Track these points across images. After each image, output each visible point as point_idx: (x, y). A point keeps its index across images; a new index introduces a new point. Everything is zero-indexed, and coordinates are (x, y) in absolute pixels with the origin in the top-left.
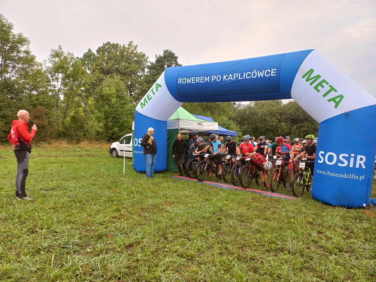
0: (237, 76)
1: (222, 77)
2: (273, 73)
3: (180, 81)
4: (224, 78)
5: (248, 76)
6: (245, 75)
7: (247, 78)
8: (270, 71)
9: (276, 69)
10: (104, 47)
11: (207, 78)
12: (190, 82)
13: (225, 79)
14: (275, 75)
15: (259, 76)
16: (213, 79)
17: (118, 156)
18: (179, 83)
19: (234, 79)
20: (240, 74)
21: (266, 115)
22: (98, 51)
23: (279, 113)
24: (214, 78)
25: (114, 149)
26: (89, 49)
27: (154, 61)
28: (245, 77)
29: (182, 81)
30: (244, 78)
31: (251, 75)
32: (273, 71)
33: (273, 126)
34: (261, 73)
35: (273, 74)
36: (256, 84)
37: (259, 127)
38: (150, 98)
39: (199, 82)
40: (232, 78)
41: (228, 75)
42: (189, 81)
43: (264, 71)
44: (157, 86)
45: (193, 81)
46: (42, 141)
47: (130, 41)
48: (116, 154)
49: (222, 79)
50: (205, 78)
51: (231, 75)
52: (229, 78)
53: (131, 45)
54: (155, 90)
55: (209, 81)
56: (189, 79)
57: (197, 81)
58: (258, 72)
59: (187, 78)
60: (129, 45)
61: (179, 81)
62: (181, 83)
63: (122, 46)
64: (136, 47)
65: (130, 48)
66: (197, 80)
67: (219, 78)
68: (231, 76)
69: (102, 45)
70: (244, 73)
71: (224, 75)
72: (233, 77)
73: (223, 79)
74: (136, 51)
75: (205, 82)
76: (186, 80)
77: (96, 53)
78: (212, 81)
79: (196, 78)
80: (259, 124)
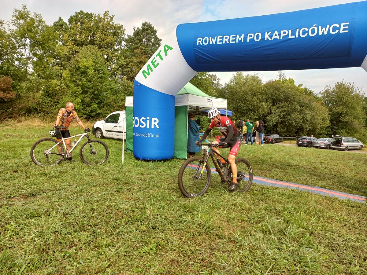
0: (286, 33)
1: (263, 35)
2: (343, 28)
3: (200, 41)
4: (267, 36)
5: (303, 34)
6: (299, 33)
7: (301, 36)
8: (338, 26)
9: (348, 23)
10: (77, 16)
11: (240, 36)
12: (214, 43)
13: (267, 38)
14: (347, 31)
15: (320, 34)
16: (248, 38)
17: (103, 137)
18: (198, 44)
19: (281, 38)
20: (290, 31)
21: (248, 94)
22: (70, 21)
23: (259, 92)
24: (250, 36)
25: (98, 129)
26: (60, 18)
27: (132, 35)
28: (299, 35)
29: (203, 41)
30: (297, 37)
31: (308, 32)
32: (344, 26)
33: (254, 106)
34: (324, 29)
35: (344, 30)
36: (315, 44)
37: (240, 106)
38: (156, 64)
39: (228, 42)
40: (278, 37)
41: (273, 33)
42: (213, 41)
43: (328, 26)
44: (167, 48)
45: (220, 42)
46: (10, 118)
47: (106, 11)
48: (101, 135)
49: (263, 37)
50: (238, 36)
51: (276, 32)
52: (274, 37)
53: (107, 15)
54: (163, 54)
55: (242, 41)
56: (213, 39)
57: (226, 41)
58: (320, 27)
59: (210, 38)
60: (104, 15)
61: (198, 42)
62: (201, 44)
63: (97, 15)
64: (112, 18)
65: (106, 18)
66: (224, 40)
67: (258, 36)
68: (277, 34)
69: (75, 14)
70: (298, 30)
71: (266, 33)
72: (280, 35)
73: (264, 39)
74: (113, 23)
75: (237, 42)
76: (209, 40)
77: (68, 23)
78: (248, 41)
79: (223, 37)
80: (241, 103)
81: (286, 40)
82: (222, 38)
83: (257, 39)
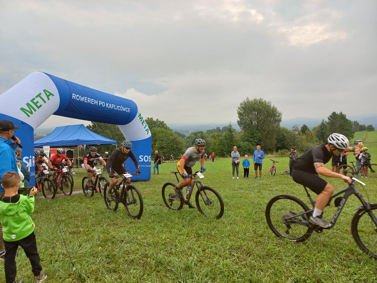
0: (114, 106)
1: (106, 105)
7: (118, 109)
11: (96, 101)
15: (123, 110)
16: (100, 104)
18: (73, 98)
19: (112, 108)
36: (121, 114)
38: (38, 105)
44: (48, 94)
45: (86, 101)
52: (109, 107)
54: (44, 97)
55: (97, 105)
56: (82, 98)
57: (89, 102)
58: (123, 107)
70: (117, 106)
75: (94, 104)
81: (113, 110)
82: (87, 99)
83: (104, 105)
